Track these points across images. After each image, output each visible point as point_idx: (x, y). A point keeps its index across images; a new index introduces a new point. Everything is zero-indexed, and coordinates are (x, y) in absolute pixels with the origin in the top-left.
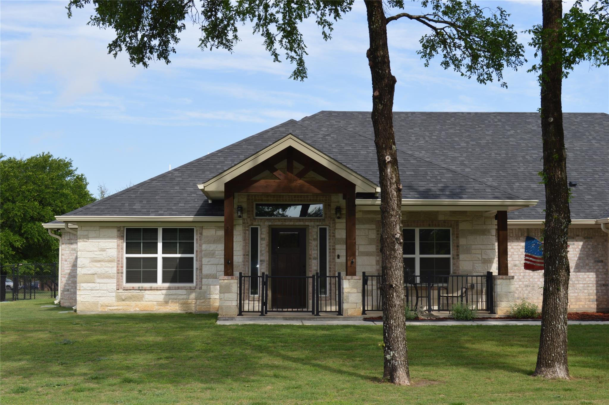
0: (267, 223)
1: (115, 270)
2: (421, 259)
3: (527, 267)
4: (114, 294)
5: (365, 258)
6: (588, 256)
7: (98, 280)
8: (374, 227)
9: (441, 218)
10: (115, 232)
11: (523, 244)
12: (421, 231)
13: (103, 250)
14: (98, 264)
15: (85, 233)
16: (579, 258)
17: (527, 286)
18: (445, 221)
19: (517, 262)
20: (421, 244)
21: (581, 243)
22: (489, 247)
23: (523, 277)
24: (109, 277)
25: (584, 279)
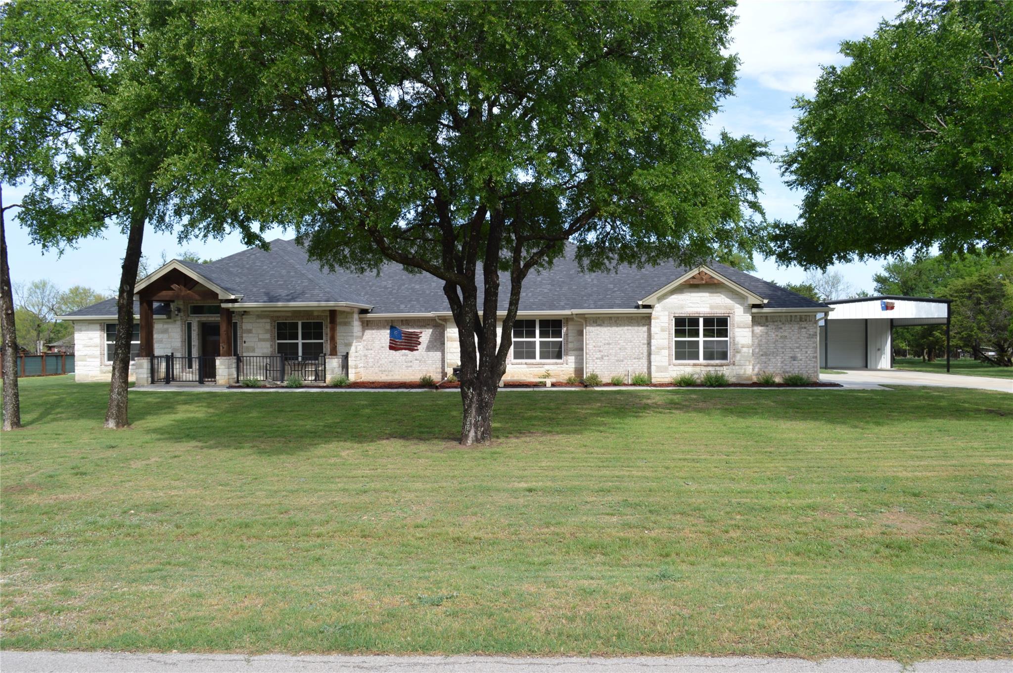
0: (197, 319)
1: (99, 353)
2: (303, 343)
3: (391, 348)
4: (99, 369)
5: (263, 343)
6: (436, 340)
7: (88, 360)
8: (269, 321)
9: (316, 314)
10: (98, 326)
11: (389, 331)
12: (302, 323)
13: (91, 339)
14: (88, 349)
15: (79, 328)
16: (430, 342)
17: (391, 362)
18: (318, 316)
19: (384, 345)
20: (302, 333)
21: (431, 330)
22: (351, 334)
23: (389, 355)
24: (95, 357)
25: (433, 357)
